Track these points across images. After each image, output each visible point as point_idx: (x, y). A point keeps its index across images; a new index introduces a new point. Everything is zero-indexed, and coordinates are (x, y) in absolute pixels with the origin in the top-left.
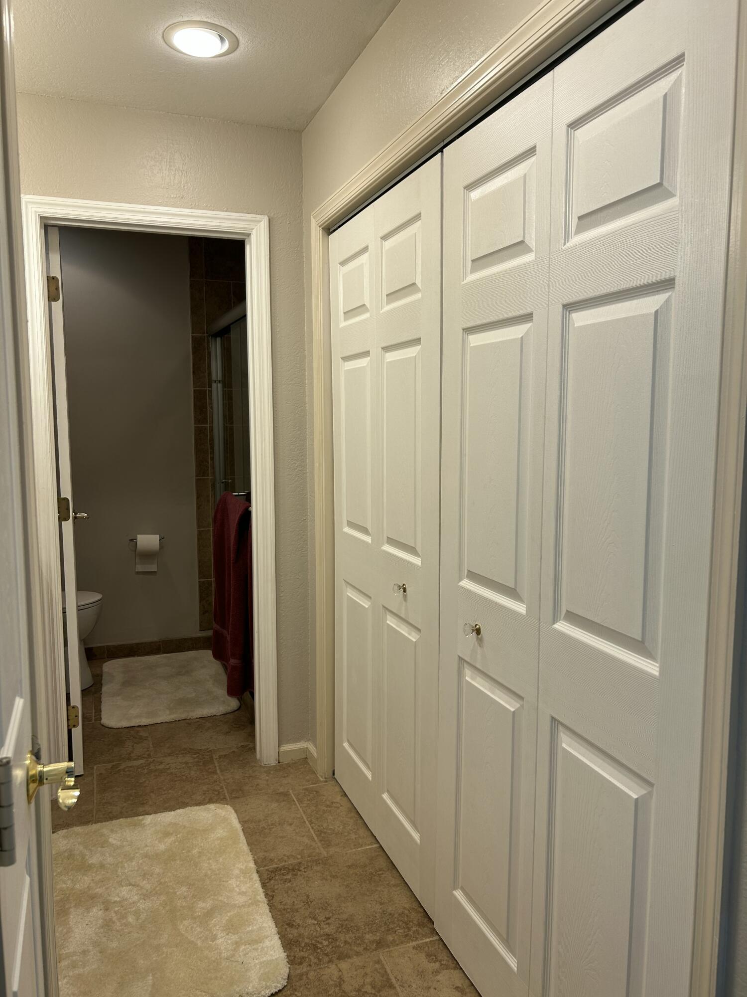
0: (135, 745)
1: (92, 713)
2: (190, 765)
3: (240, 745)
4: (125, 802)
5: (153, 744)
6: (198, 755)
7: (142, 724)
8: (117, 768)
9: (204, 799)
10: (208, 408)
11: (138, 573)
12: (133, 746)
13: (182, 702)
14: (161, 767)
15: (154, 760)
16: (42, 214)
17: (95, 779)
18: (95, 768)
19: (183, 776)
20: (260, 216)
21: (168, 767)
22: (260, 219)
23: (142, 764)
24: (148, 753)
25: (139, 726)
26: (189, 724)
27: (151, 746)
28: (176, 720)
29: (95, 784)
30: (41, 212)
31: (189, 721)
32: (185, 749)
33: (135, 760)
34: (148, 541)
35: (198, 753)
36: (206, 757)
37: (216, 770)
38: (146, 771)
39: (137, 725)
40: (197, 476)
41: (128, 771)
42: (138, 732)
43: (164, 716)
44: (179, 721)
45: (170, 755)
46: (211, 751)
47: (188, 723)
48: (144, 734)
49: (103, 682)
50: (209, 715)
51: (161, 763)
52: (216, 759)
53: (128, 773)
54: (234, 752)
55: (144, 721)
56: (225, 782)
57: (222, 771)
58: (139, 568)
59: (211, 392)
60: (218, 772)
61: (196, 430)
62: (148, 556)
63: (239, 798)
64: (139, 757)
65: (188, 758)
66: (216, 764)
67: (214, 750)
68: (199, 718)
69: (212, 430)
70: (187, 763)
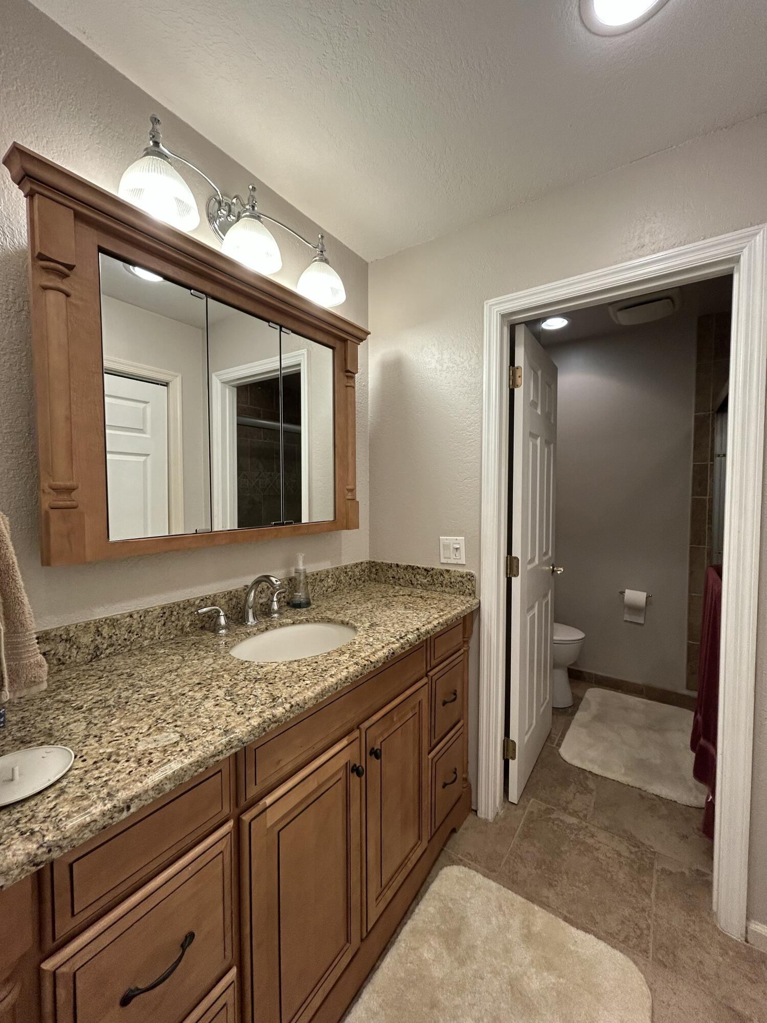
0: (578, 794)
1: (557, 735)
2: (622, 860)
3: (695, 867)
4: (535, 869)
5: (595, 803)
6: (637, 849)
7: (593, 771)
8: (549, 814)
9: (619, 931)
10: (709, 481)
11: (626, 621)
12: (575, 794)
13: (642, 765)
14: (590, 841)
15: (587, 827)
16: (502, 312)
17: (524, 816)
18: (531, 801)
19: (609, 872)
20: (756, 227)
21: (597, 846)
22: (757, 231)
23: (573, 824)
24: (585, 812)
25: (590, 772)
26: (642, 797)
27: (592, 804)
28: (630, 784)
29: (522, 823)
30: (502, 310)
31: (643, 794)
32: (625, 831)
33: (570, 814)
34: (635, 596)
35: (639, 847)
36: (646, 860)
37: (651, 892)
38: (572, 837)
39: (588, 770)
40: (691, 544)
41: (557, 824)
42: (587, 778)
43: (617, 773)
44: (632, 787)
45: (607, 829)
46: (655, 852)
47: (641, 795)
48: (591, 784)
49: (580, 707)
50: (668, 798)
51: (593, 836)
52: (658, 871)
53: (555, 828)
54: (683, 873)
55: (596, 770)
56: (656, 921)
57: (657, 897)
58: (627, 617)
59: (712, 465)
60: (653, 895)
61: (693, 502)
62: (634, 609)
63: (665, 966)
64: (574, 814)
65: (623, 848)
66: (655, 880)
67: (659, 854)
68: (656, 796)
69: (712, 502)
70: (620, 855)
